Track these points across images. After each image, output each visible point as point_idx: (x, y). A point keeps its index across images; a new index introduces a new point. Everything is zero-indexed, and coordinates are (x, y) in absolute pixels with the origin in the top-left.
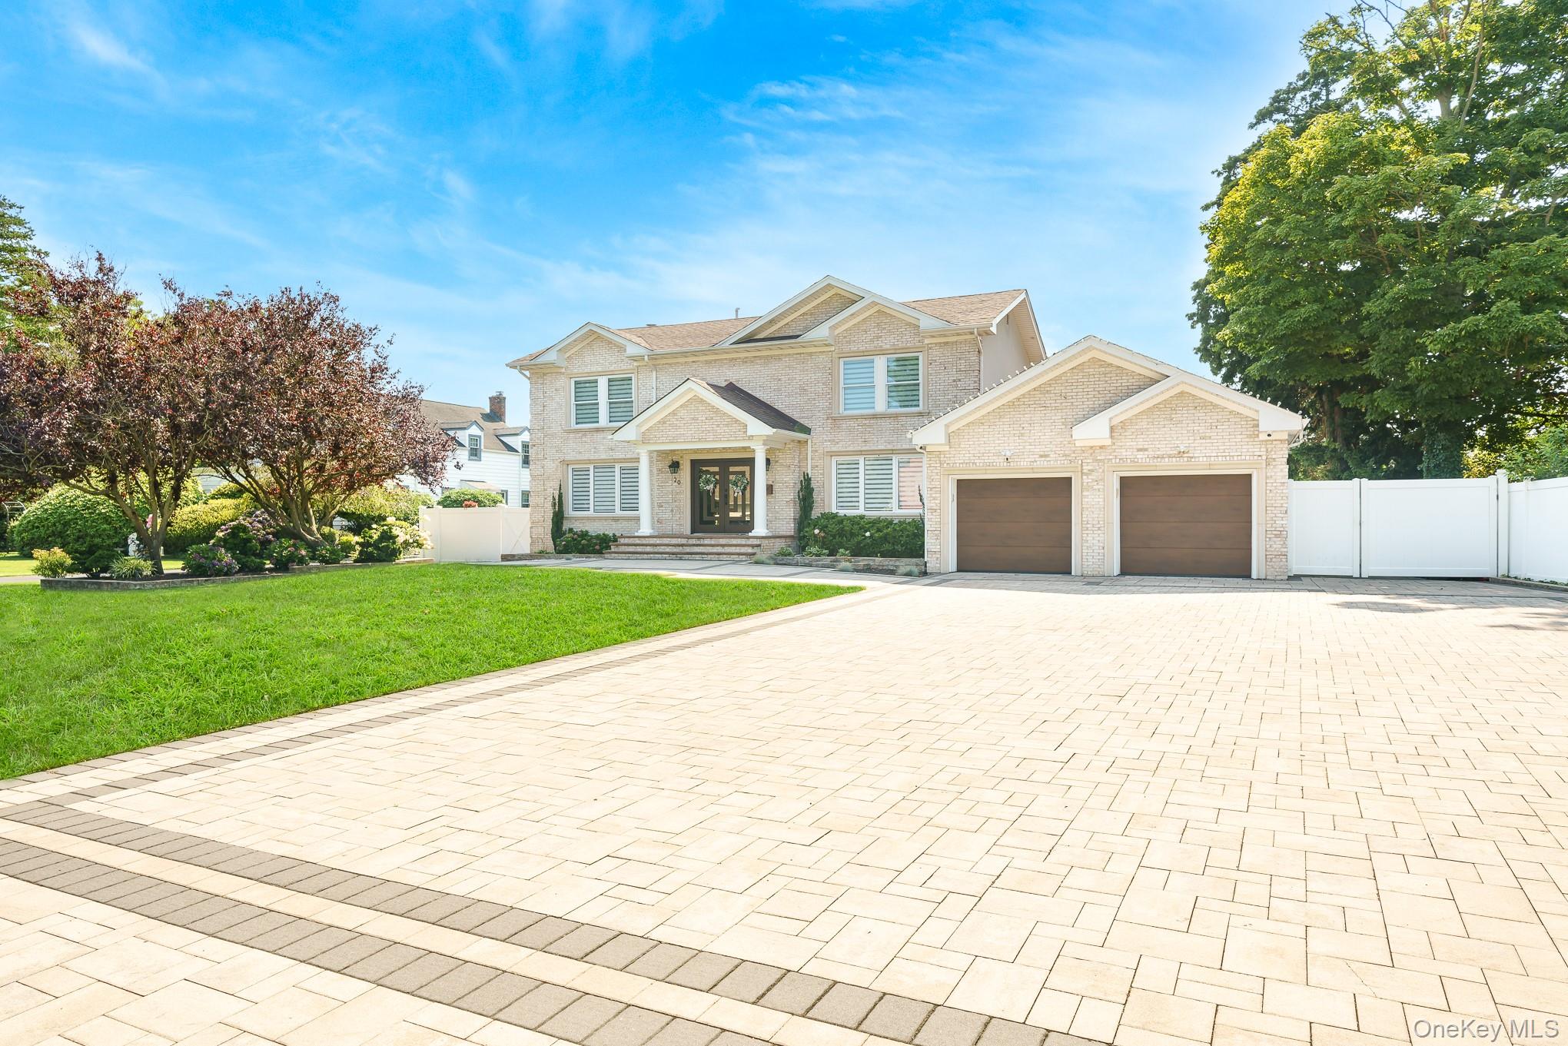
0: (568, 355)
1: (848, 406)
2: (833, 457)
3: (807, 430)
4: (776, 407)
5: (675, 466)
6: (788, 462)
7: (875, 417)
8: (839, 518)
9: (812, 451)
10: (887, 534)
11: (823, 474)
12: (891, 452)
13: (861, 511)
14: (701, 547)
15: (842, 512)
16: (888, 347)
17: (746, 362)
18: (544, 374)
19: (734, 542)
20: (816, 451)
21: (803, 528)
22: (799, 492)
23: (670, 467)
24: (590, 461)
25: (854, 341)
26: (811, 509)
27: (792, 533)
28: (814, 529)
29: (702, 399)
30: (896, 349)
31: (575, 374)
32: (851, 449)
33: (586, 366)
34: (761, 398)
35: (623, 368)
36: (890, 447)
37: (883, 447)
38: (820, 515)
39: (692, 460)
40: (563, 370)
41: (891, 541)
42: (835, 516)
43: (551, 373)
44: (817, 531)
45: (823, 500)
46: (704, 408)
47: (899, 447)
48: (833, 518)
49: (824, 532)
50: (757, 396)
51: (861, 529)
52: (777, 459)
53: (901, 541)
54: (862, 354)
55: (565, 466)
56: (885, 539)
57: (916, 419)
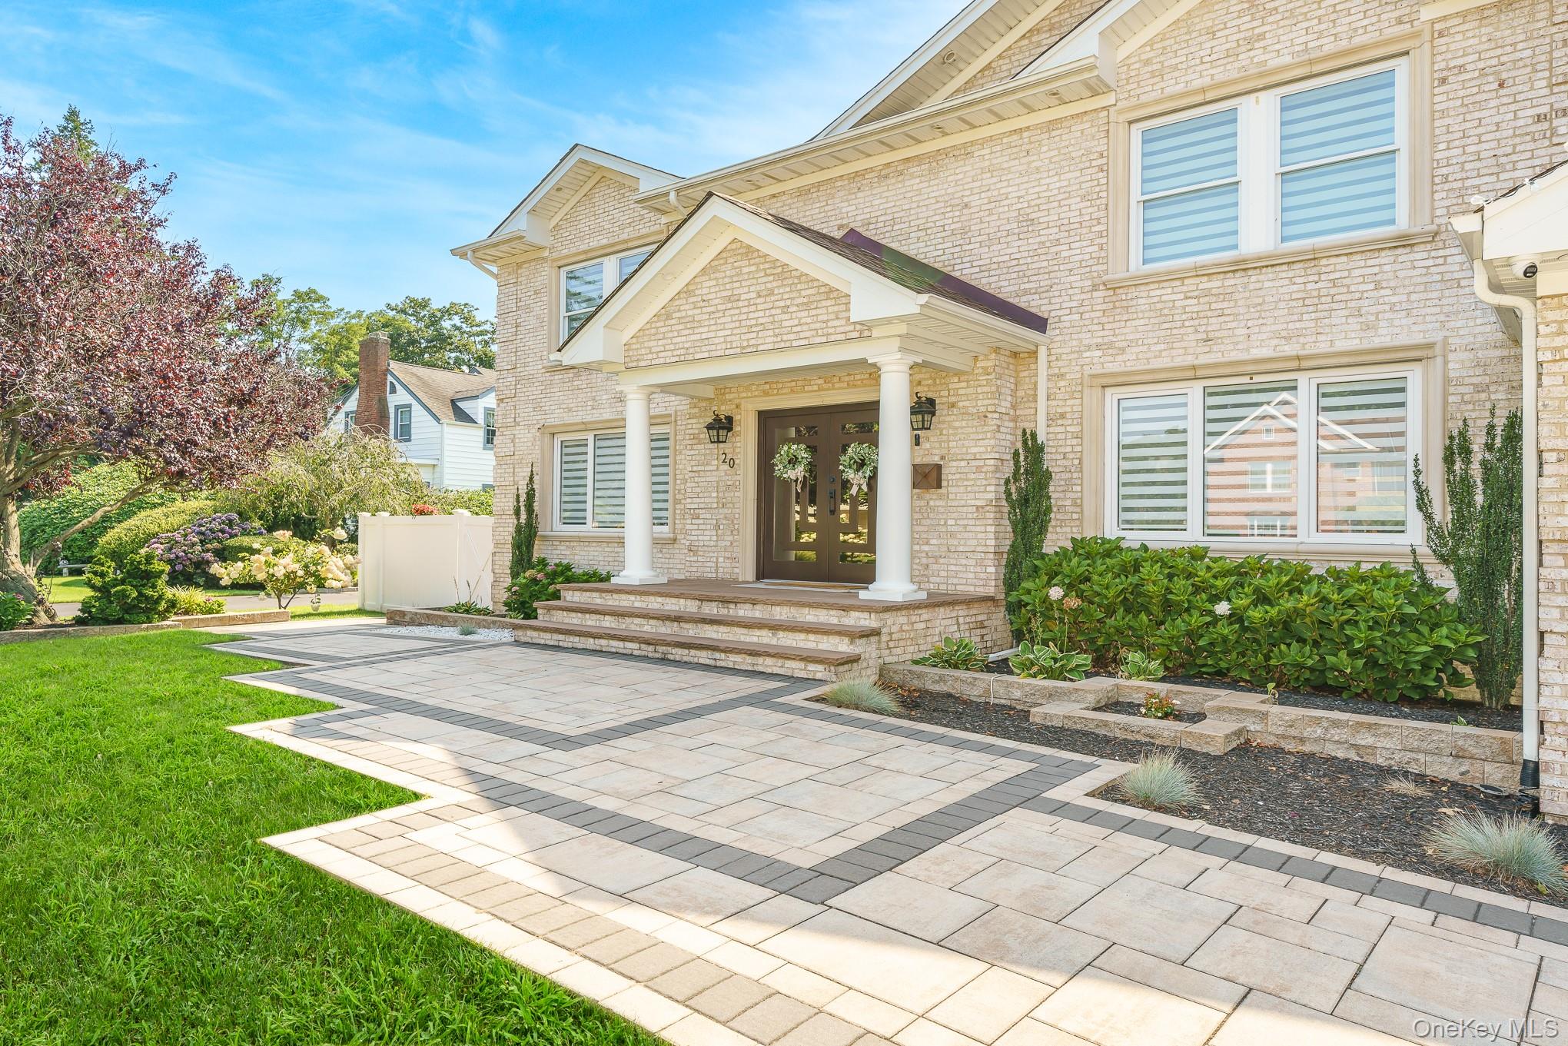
0: (553, 223)
1: (1151, 253)
2: (1109, 391)
3: (1038, 323)
4: (956, 274)
5: (722, 426)
6: (983, 404)
7: (1241, 267)
8: (1127, 557)
9: (1049, 378)
10: (1298, 613)
11: (1079, 436)
12: (1295, 364)
13: (1192, 536)
14: (722, 629)
15: (1133, 539)
16: (1287, 59)
17: (886, 177)
18: (519, 265)
19: (810, 616)
20: (1061, 376)
21: (1020, 579)
22: (1007, 482)
23: (709, 427)
24: (585, 427)
25: (1175, 68)
26: (1043, 529)
27: (990, 591)
28: (1049, 584)
29: (749, 247)
30: (1311, 62)
31: (568, 257)
32: (1164, 362)
33: (582, 239)
34: (920, 258)
35: (644, 231)
36: (1289, 349)
37: (1265, 352)
38: (1069, 545)
39: (761, 413)
40: (546, 253)
41: (1308, 635)
42: (1111, 549)
43: (530, 261)
44: (1056, 593)
45: (1078, 504)
46: (753, 268)
47: (1323, 347)
48: (1108, 554)
49: (1080, 595)
50: (912, 253)
51: (1197, 590)
52: (952, 399)
53: (1350, 640)
54: (1199, 99)
55: (547, 438)
56: (1286, 629)
57: (1386, 257)
